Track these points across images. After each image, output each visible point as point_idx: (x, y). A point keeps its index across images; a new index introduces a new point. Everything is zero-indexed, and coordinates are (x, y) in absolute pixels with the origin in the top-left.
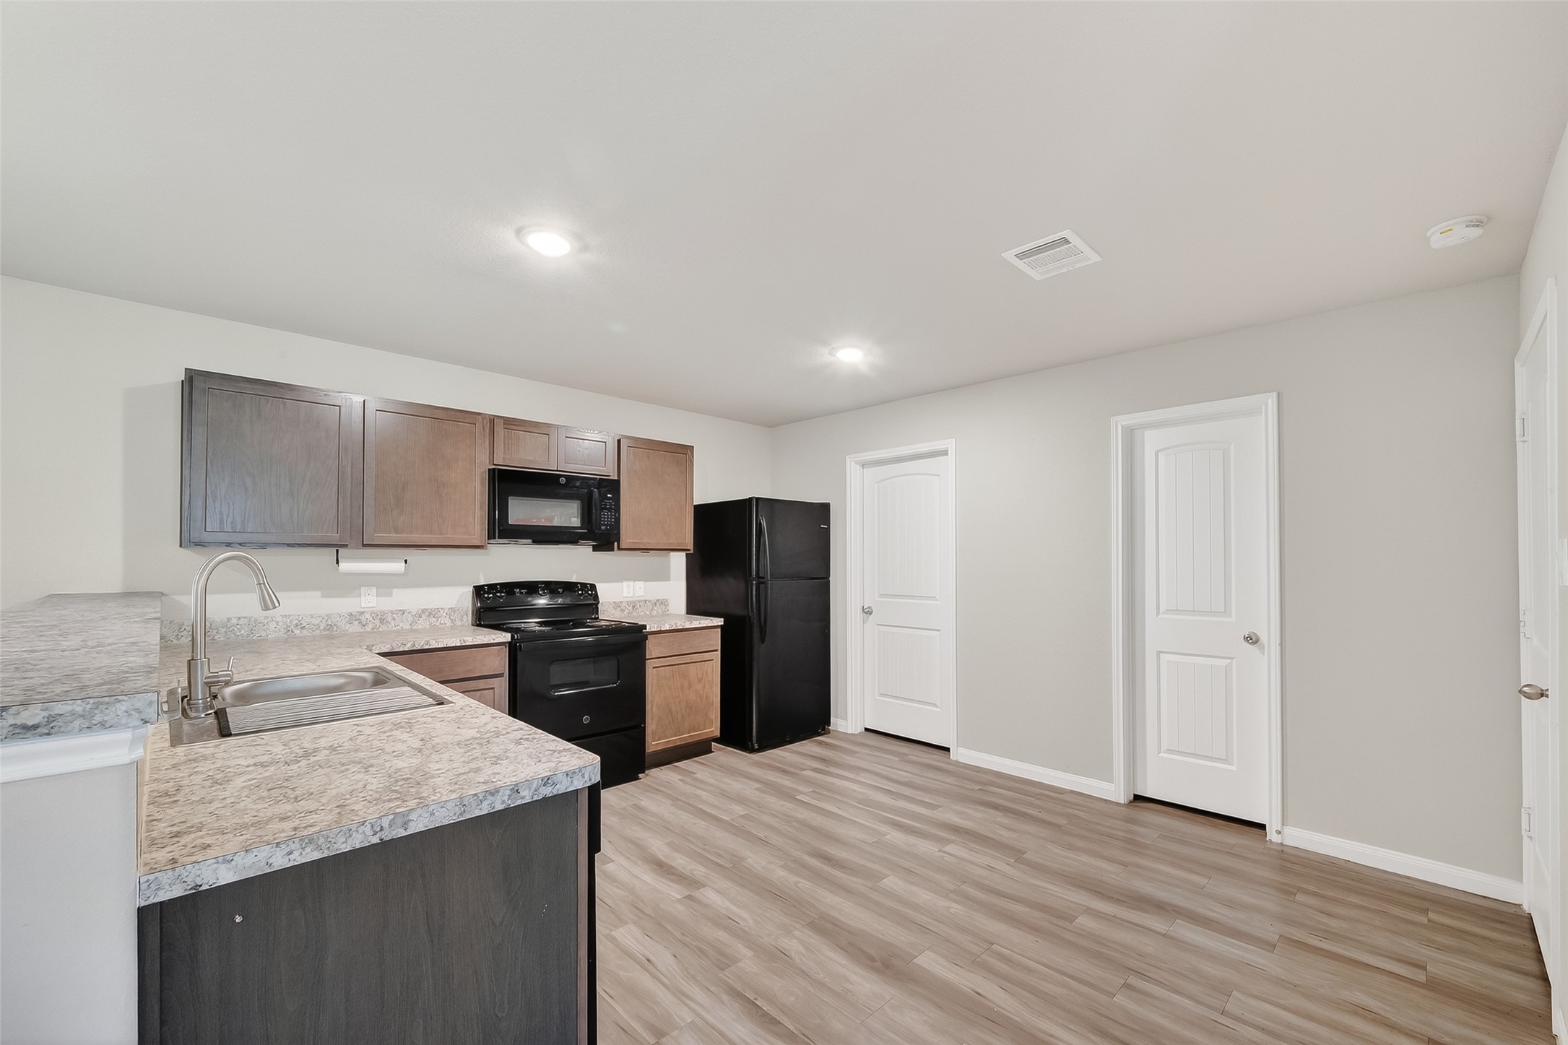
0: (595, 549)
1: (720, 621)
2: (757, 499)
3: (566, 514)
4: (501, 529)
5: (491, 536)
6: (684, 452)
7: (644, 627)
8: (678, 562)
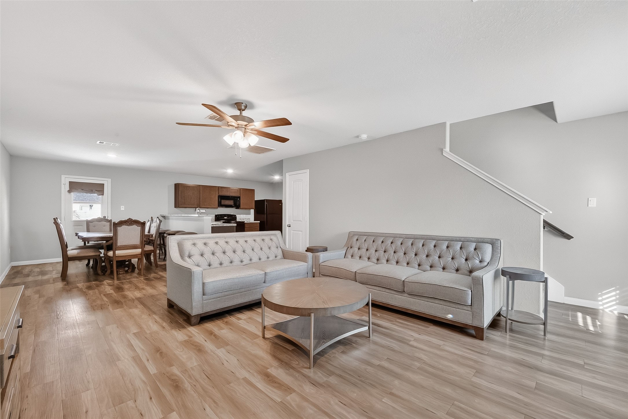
0: (236, 209)
1: (259, 222)
2: (266, 200)
3: (231, 202)
4: (220, 205)
5: (219, 206)
6: (253, 191)
7: (245, 222)
8: (252, 211)
